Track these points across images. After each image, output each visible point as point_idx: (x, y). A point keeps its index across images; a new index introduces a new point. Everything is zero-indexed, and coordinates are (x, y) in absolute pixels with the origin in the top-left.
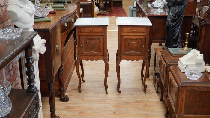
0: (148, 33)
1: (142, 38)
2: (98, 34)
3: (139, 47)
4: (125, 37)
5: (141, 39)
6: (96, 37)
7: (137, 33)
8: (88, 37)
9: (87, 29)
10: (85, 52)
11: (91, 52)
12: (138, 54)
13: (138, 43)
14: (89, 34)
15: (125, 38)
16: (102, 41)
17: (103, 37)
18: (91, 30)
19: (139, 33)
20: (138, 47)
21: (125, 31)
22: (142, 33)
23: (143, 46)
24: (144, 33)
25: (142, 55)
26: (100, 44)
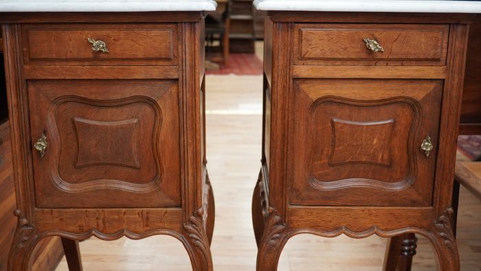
0: (459, 61)
1: (419, 93)
2: (140, 72)
3: (396, 152)
4: (315, 92)
5: (412, 104)
6: (129, 91)
7: (388, 61)
8: (82, 92)
9: (73, 39)
10: (65, 187)
11: (104, 184)
12: (395, 194)
13: (393, 125)
14: (83, 71)
15: (314, 96)
16: (167, 116)
17: (174, 89)
18: (99, 45)
19: (402, 61)
20: (391, 150)
21: (316, 52)
22: (418, 61)
23: (427, 146)
24: (434, 60)
25: (414, 203)
26: (154, 137)
